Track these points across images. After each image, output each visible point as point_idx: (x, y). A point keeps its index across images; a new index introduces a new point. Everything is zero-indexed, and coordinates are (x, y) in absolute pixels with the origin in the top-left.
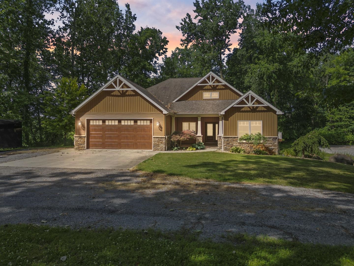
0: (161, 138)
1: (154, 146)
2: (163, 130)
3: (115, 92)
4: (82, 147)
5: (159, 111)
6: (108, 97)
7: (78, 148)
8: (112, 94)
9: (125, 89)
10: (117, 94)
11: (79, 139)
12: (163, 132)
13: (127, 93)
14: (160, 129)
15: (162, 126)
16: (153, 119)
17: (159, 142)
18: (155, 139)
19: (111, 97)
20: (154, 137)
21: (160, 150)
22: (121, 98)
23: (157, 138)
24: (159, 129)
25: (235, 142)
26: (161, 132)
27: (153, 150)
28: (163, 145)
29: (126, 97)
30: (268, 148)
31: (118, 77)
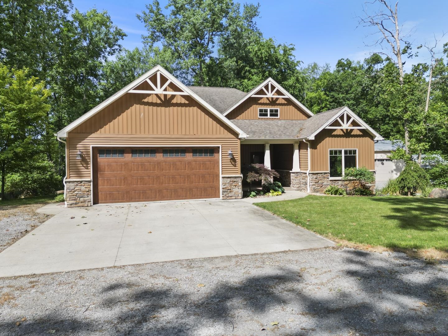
0: (236, 177)
1: (223, 192)
2: (237, 165)
3: (150, 97)
4: (84, 202)
5: (230, 134)
6: (138, 106)
7: (76, 204)
8: (146, 100)
9: (170, 93)
10: (154, 102)
11: (77, 185)
12: (237, 167)
13: (174, 101)
14: (233, 163)
15: (236, 159)
16: (222, 147)
17: (231, 185)
18: (225, 180)
19: (142, 106)
20: (223, 177)
21: (234, 198)
22: (163, 108)
23: (228, 178)
24: (230, 163)
25: (326, 179)
26: (234, 167)
27: (221, 198)
28: (238, 190)
29: (171, 108)
30: (365, 185)
31: (158, 71)
